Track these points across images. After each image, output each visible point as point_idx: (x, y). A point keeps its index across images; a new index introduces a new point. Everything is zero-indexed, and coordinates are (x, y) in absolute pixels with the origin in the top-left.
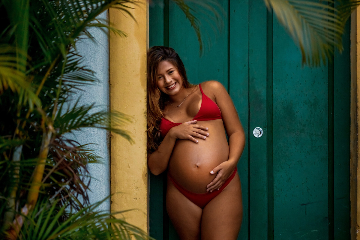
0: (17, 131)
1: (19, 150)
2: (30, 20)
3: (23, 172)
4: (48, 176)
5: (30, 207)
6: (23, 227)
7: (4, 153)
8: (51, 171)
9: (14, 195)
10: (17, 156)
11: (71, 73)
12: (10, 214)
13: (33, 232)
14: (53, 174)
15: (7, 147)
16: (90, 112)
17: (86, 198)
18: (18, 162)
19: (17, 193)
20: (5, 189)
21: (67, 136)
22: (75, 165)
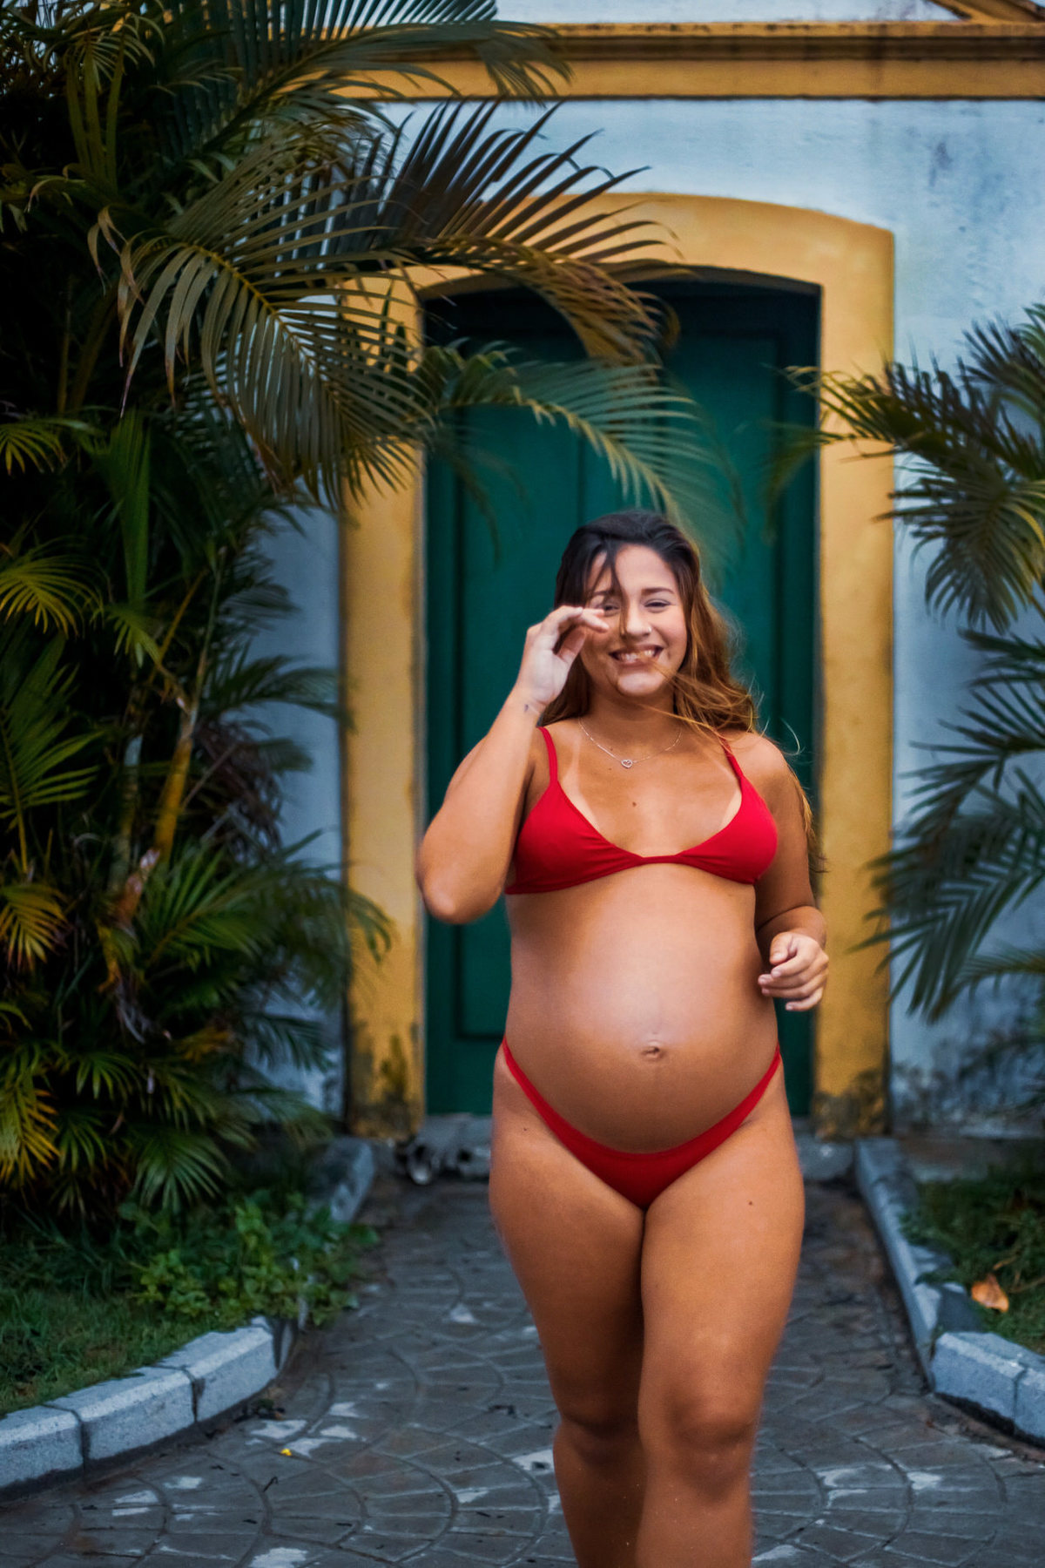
0: (132, 709)
1: (135, 745)
2: (152, 490)
3: (144, 788)
4: (194, 791)
5: (158, 854)
6: (143, 897)
7: (107, 750)
8: (200, 784)
9: (126, 831)
10: (133, 756)
11: (243, 594)
12: (119, 868)
13: (162, 910)
14: (204, 791)
15: (110, 739)
16: (283, 670)
17: (275, 837)
18: (133, 768)
19: (134, 829)
20: (110, 818)
21: (229, 717)
22: (249, 777)
